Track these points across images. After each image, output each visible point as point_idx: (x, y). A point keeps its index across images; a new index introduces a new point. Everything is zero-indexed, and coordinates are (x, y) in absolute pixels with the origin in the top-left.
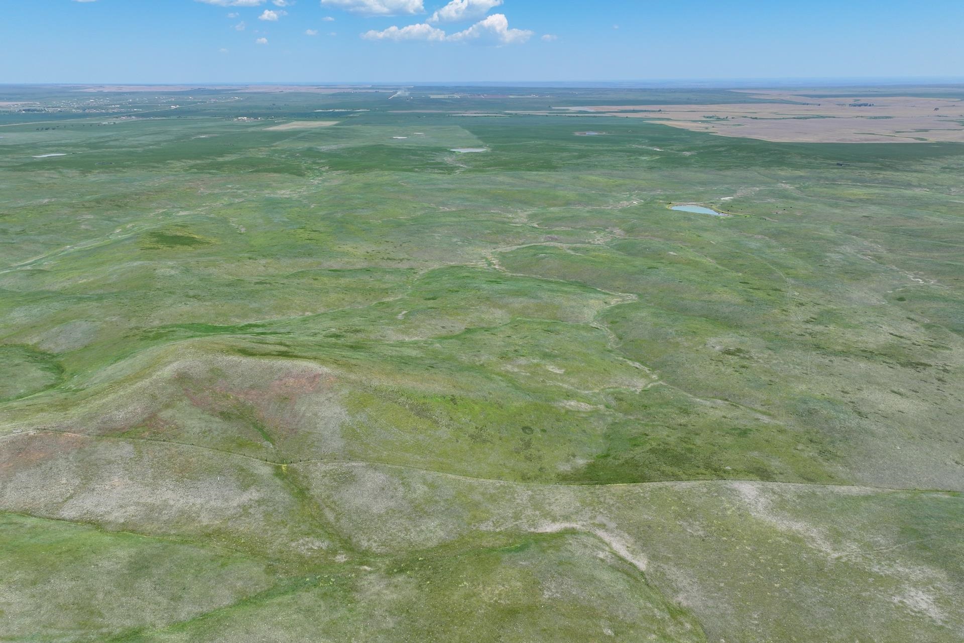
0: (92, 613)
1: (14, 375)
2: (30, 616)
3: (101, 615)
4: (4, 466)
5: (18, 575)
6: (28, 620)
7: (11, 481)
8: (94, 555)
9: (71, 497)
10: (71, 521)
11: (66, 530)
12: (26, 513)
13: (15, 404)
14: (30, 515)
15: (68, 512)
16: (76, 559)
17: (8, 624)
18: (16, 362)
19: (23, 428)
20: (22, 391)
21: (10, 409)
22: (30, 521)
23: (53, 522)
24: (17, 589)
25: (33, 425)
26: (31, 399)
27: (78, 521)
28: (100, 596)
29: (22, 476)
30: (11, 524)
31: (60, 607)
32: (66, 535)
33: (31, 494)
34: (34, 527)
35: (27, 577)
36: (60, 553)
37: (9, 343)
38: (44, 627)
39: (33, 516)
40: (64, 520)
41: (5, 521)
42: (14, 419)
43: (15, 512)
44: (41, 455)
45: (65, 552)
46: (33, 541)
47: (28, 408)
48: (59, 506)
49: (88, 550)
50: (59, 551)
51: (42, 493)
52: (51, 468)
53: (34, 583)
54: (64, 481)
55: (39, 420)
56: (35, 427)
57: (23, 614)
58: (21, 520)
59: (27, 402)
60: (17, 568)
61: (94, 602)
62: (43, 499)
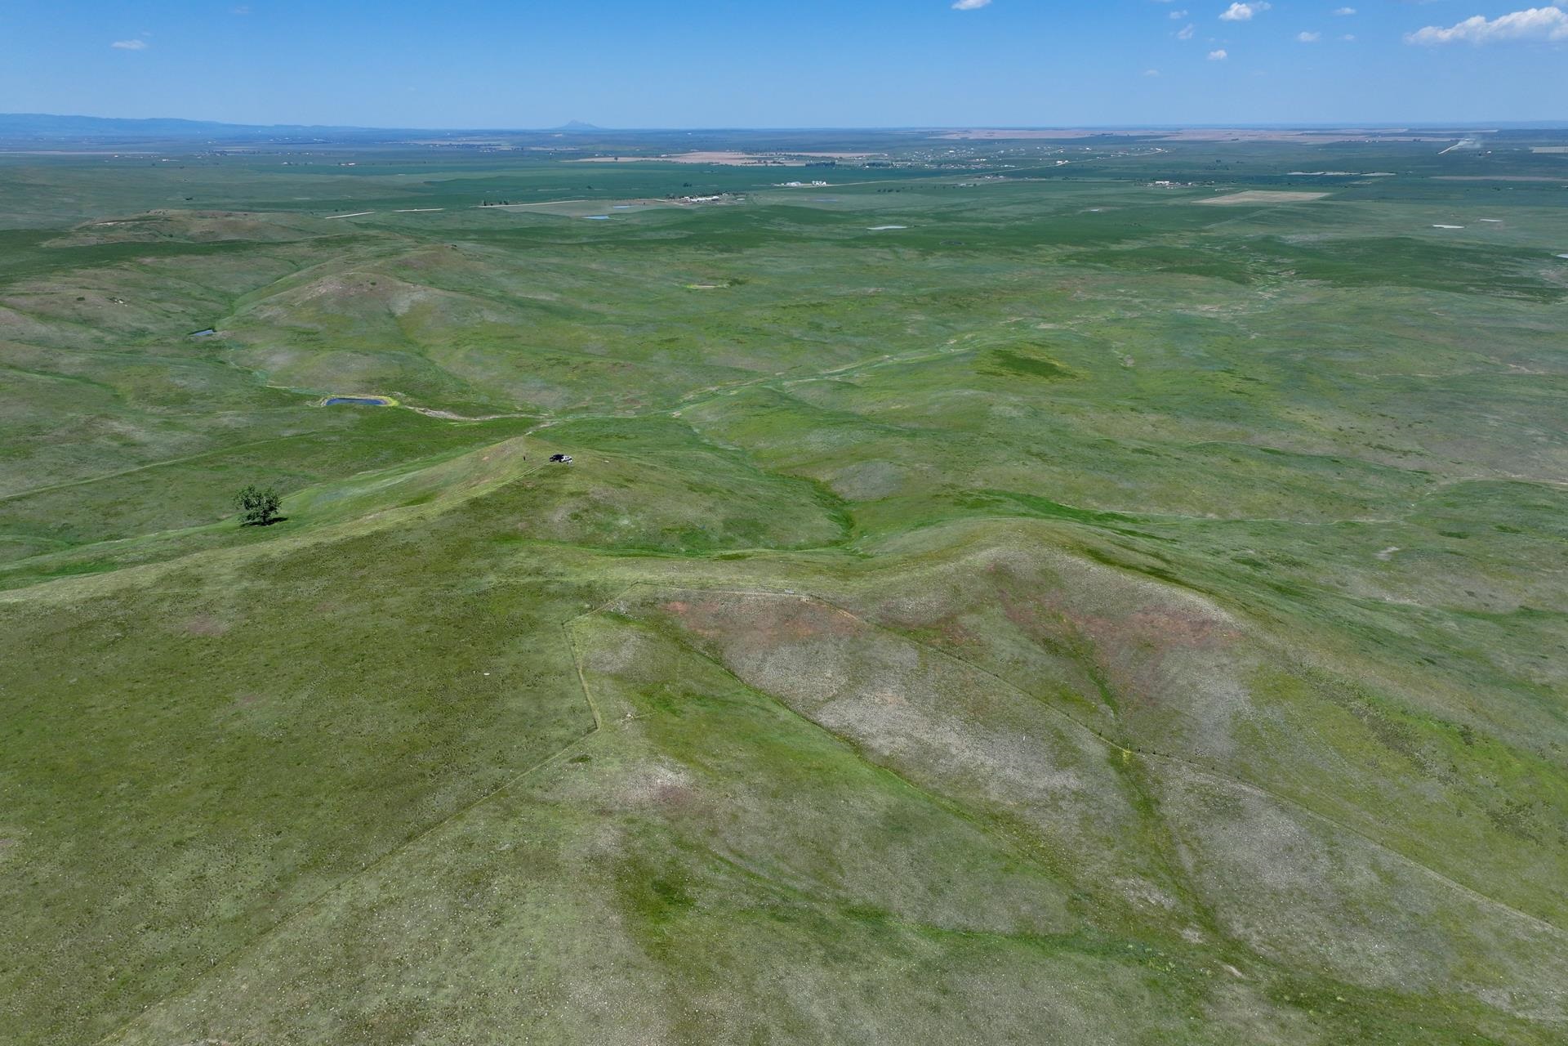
0: (831, 863)
1: (798, 518)
2: (764, 835)
3: (841, 872)
4: (769, 632)
5: (760, 779)
6: (761, 841)
7: (772, 654)
8: (846, 786)
9: (833, 698)
10: (829, 730)
11: (820, 740)
12: (781, 701)
13: (793, 556)
14: (785, 705)
15: (827, 718)
16: (826, 783)
17: (739, 835)
18: (803, 501)
19: (795, 589)
20: (803, 540)
21: (787, 560)
22: (784, 714)
23: (807, 725)
24: (756, 795)
25: (807, 589)
26: (811, 553)
27: (835, 734)
28: (845, 845)
29: (785, 652)
30: (763, 709)
31: (800, 840)
32: (819, 747)
33: (791, 679)
34: (787, 723)
35: (769, 785)
36: (809, 769)
37: (800, 475)
38: (777, 857)
39: (787, 708)
40: (820, 726)
41: (758, 703)
42: (788, 575)
43: (770, 696)
44: (810, 632)
45: (815, 769)
46: (782, 740)
47: (805, 564)
48: (817, 706)
49: (841, 778)
50: (809, 765)
51: (803, 681)
52: (817, 653)
53: (775, 795)
54: (829, 675)
55: (814, 584)
56: (809, 592)
57: (757, 830)
58: (775, 708)
59: (806, 557)
60: (760, 769)
61: (837, 851)
62: (802, 690)
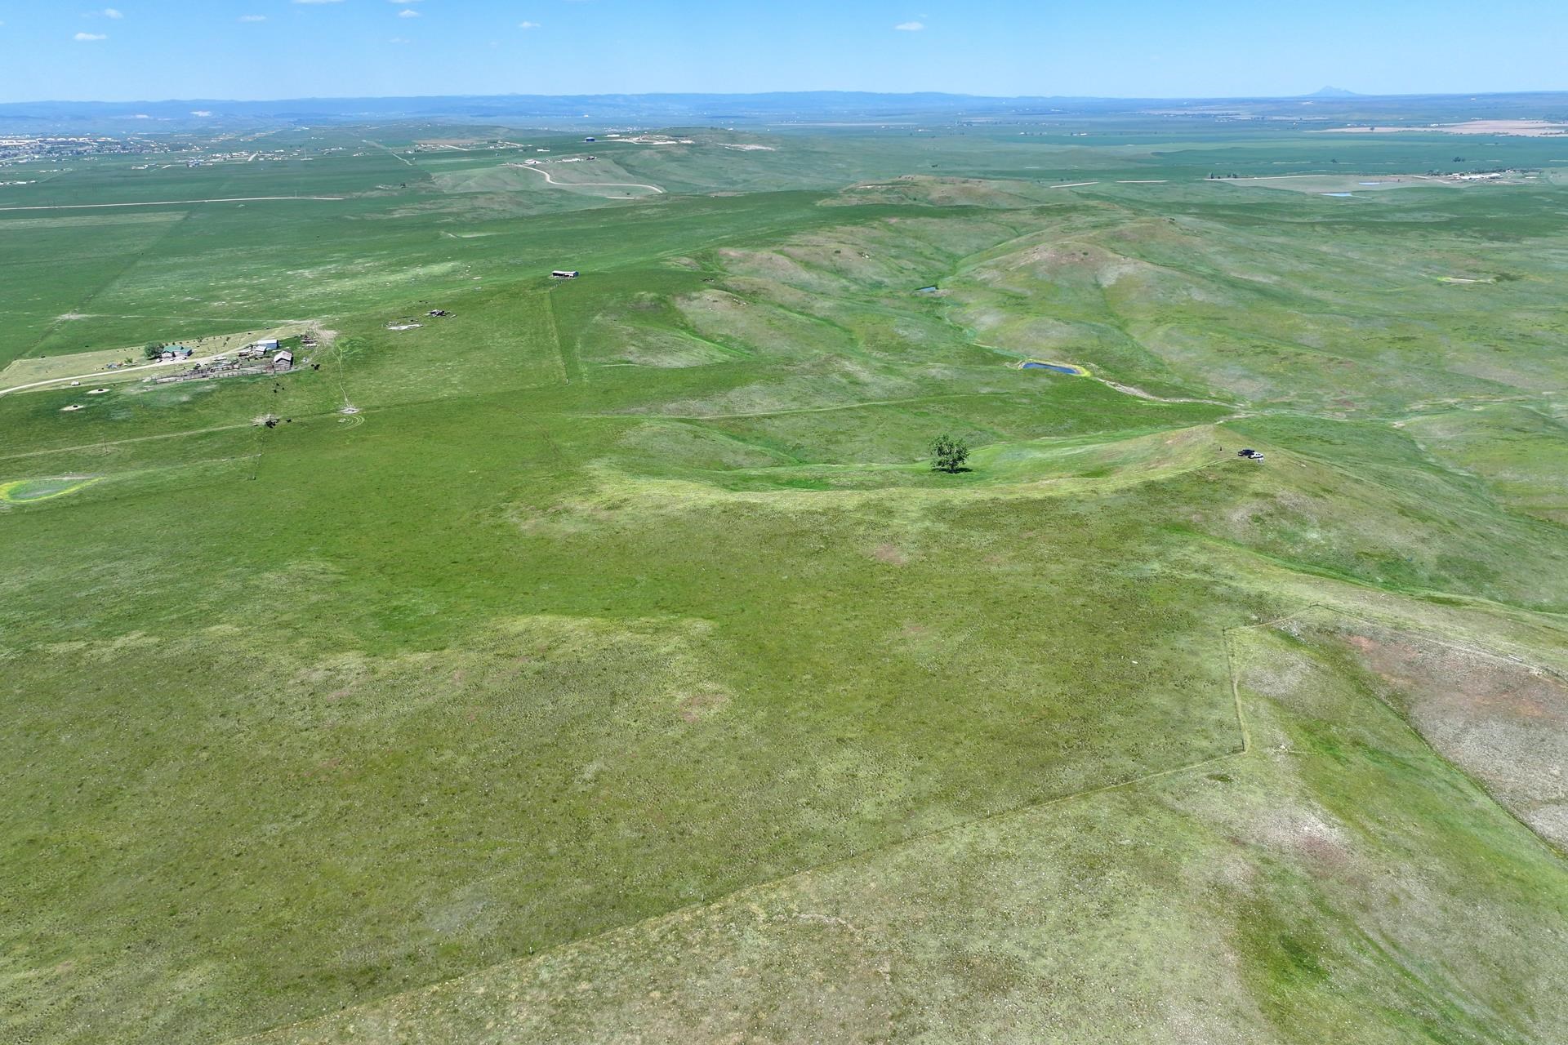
0: (1519, 1000)
1: (1543, 572)
2: (1429, 932)
3: (1531, 1012)
4: (1477, 699)
5: (1436, 866)
6: (1425, 938)
7: (1477, 726)
8: (1557, 913)
9: (1558, 802)
10: (1543, 838)
11: (1528, 847)
12: (1480, 785)
13: (1528, 616)
14: (1485, 791)
15: (1542, 822)
16: (1528, 901)
17: (1397, 922)
18: (1555, 553)
19: (1525, 657)
20: (1545, 600)
21: (1518, 620)
22: (1481, 800)
23: (1513, 823)
24: (1426, 883)
25: (1541, 660)
26: (1555, 619)
27: (1552, 846)
28: (1544, 985)
29: (1497, 728)
30: (1454, 787)
31: (1479, 957)
32: (1526, 854)
33: (1499, 762)
34: (1484, 813)
35: (1447, 877)
36: (1507, 876)
37: (1555, 520)
38: (1443, 963)
39: (1488, 795)
40: (1532, 829)
41: (1447, 778)
42: (1516, 638)
43: (1466, 775)
44: (1537, 713)
45: (1514, 879)
46: (1474, 831)
47: (1544, 630)
48: (1533, 805)
49: (1552, 901)
50: (1507, 871)
51: (1515, 769)
52: (1543, 740)
53: (1453, 892)
54: (1556, 772)
55: (1553, 657)
56: (1544, 664)
57: (1421, 924)
58: (1470, 791)
59: (1546, 621)
60: (1439, 855)
61: (1529, 986)
62: (1512, 779)
